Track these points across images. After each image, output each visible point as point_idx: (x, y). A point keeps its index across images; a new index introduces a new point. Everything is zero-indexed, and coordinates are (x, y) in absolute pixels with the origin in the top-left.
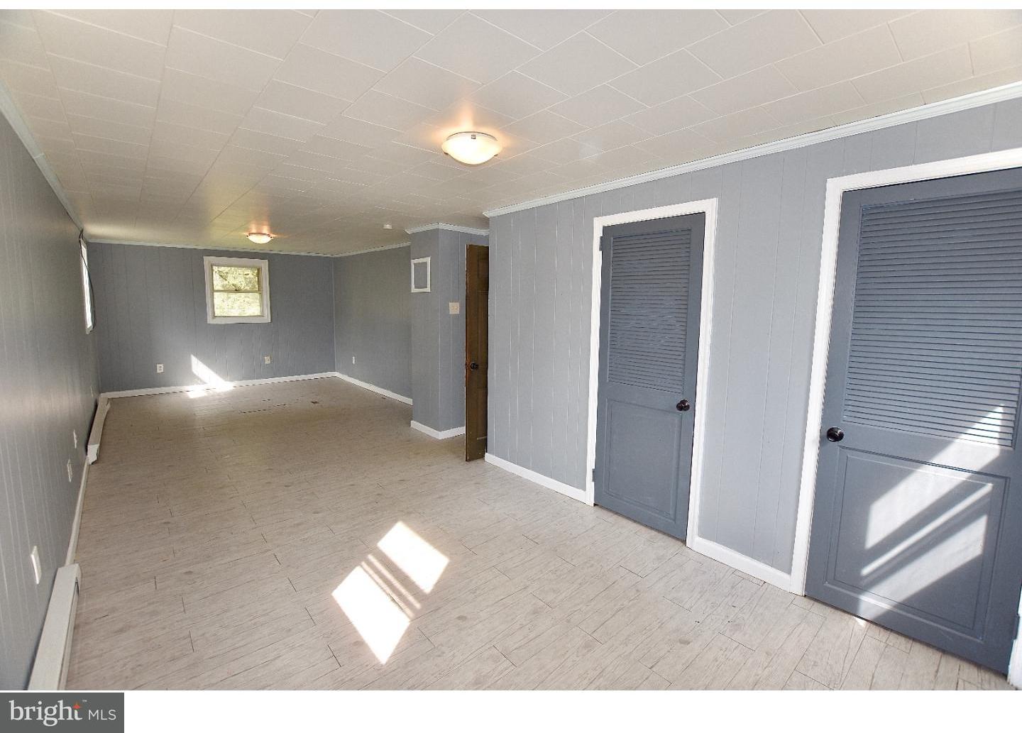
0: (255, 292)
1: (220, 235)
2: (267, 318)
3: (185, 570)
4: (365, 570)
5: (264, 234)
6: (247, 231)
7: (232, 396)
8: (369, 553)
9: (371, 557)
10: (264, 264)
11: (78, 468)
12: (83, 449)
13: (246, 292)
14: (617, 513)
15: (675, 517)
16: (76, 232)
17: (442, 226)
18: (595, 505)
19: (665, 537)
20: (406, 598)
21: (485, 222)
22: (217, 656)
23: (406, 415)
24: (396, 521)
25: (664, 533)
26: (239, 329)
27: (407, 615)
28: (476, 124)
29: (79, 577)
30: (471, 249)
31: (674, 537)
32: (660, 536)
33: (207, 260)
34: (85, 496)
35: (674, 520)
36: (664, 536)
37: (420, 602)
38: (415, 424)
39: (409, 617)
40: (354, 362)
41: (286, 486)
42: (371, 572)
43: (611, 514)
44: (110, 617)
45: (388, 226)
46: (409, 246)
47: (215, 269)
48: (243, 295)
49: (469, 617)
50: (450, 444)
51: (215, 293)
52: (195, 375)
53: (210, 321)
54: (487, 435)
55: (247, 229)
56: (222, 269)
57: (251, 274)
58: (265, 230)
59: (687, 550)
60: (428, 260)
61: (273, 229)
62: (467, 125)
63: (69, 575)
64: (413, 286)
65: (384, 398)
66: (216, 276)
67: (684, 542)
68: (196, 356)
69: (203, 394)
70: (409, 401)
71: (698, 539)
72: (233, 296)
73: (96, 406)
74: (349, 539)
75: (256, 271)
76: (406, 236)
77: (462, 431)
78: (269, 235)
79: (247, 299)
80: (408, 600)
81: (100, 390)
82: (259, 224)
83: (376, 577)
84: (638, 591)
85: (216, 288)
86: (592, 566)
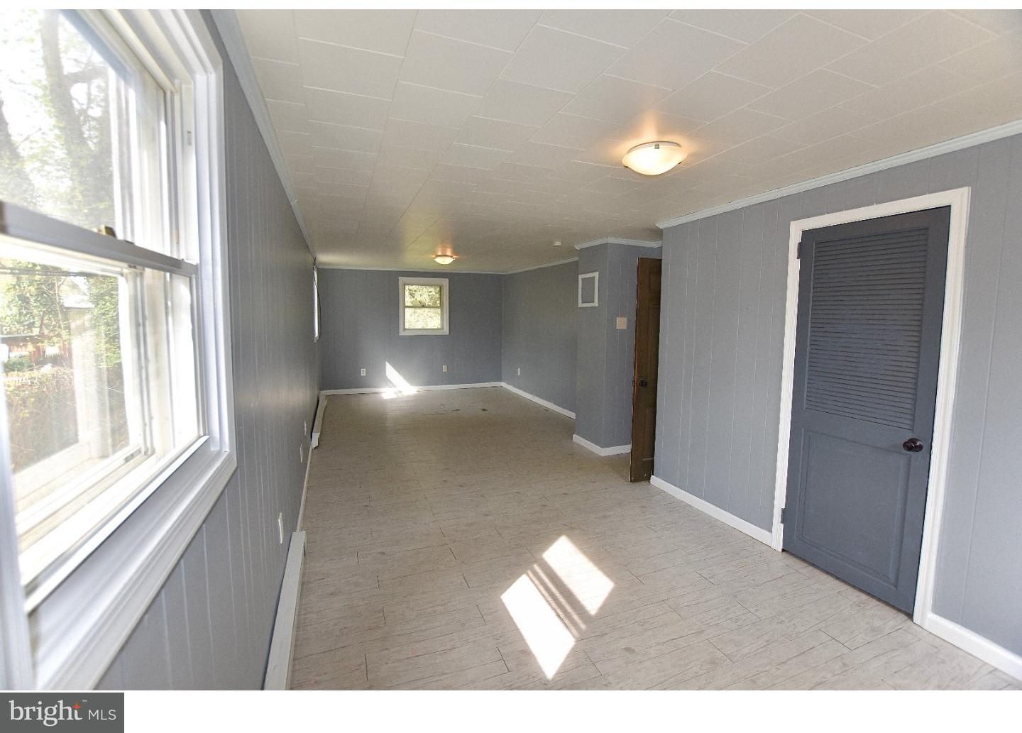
0: (437, 307)
1: (413, 258)
2: (446, 331)
3: (381, 550)
4: (531, 579)
5: (448, 256)
6: (433, 254)
7: (416, 399)
8: (535, 562)
9: (536, 567)
10: (445, 282)
11: (306, 450)
12: (310, 435)
13: (429, 307)
14: (813, 565)
15: (897, 582)
16: (310, 259)
17: (612, 240)
18: (783, 550)
19: (881, 605)
20: (571, 616)
21: (658, 233)
22: (404, 634)
23: (568, 428)
24: (559, 535)
25: (879, 600)
26: (422, 339)
27: (572, 633)
28: (661, 131)
29: (306, 542)
30: (643, 261)
31: (893, 607)
32: (874, 602)
33: (402, 280)
34: (310, 474)
35: (896, 586)
36: (878, 603)
37: (585, 623)
38: (577, 439)
39: (574, 636)
40: (519, 374)
41: (460, 486)
42: (537, 582)
43: (805, 564)
44: (325, 580)
45: (558, 243)
46: (577, 261)
47: (407, 287)
48: (427, 310)
49: (637, 650)
50: (612, 462)
51: (406, 309)
52: (388, 379)
53: (402, 333)
54: (653, 456)
55: (434, 252)
56: (411, 287)
57: (434, 291)
58: (449, 253)
59: (914, 627)
60: (596, 275)
61: (455, 252)
62: (650, 134)
63: (299, 538)
64: (580, 301)
65: (547, 410)
66: (407, 293)
67: (910, 616)
68: (389, 362)
69: (394, 396)
70: (572, 415)
71: (931, 616)
72: (420, 311)
73: (318, 401)
74: (516, 545)
75: (438, 289)
76: (572, 252)
77: (626, 449)
78: (451, 257)
79: (429, 314)
80: (573, 619)
81: (321, 389)
82: (444, 248)
83: (542, 588)
84: (844, 665)
85: (406, 305)
86: (782, 622)
